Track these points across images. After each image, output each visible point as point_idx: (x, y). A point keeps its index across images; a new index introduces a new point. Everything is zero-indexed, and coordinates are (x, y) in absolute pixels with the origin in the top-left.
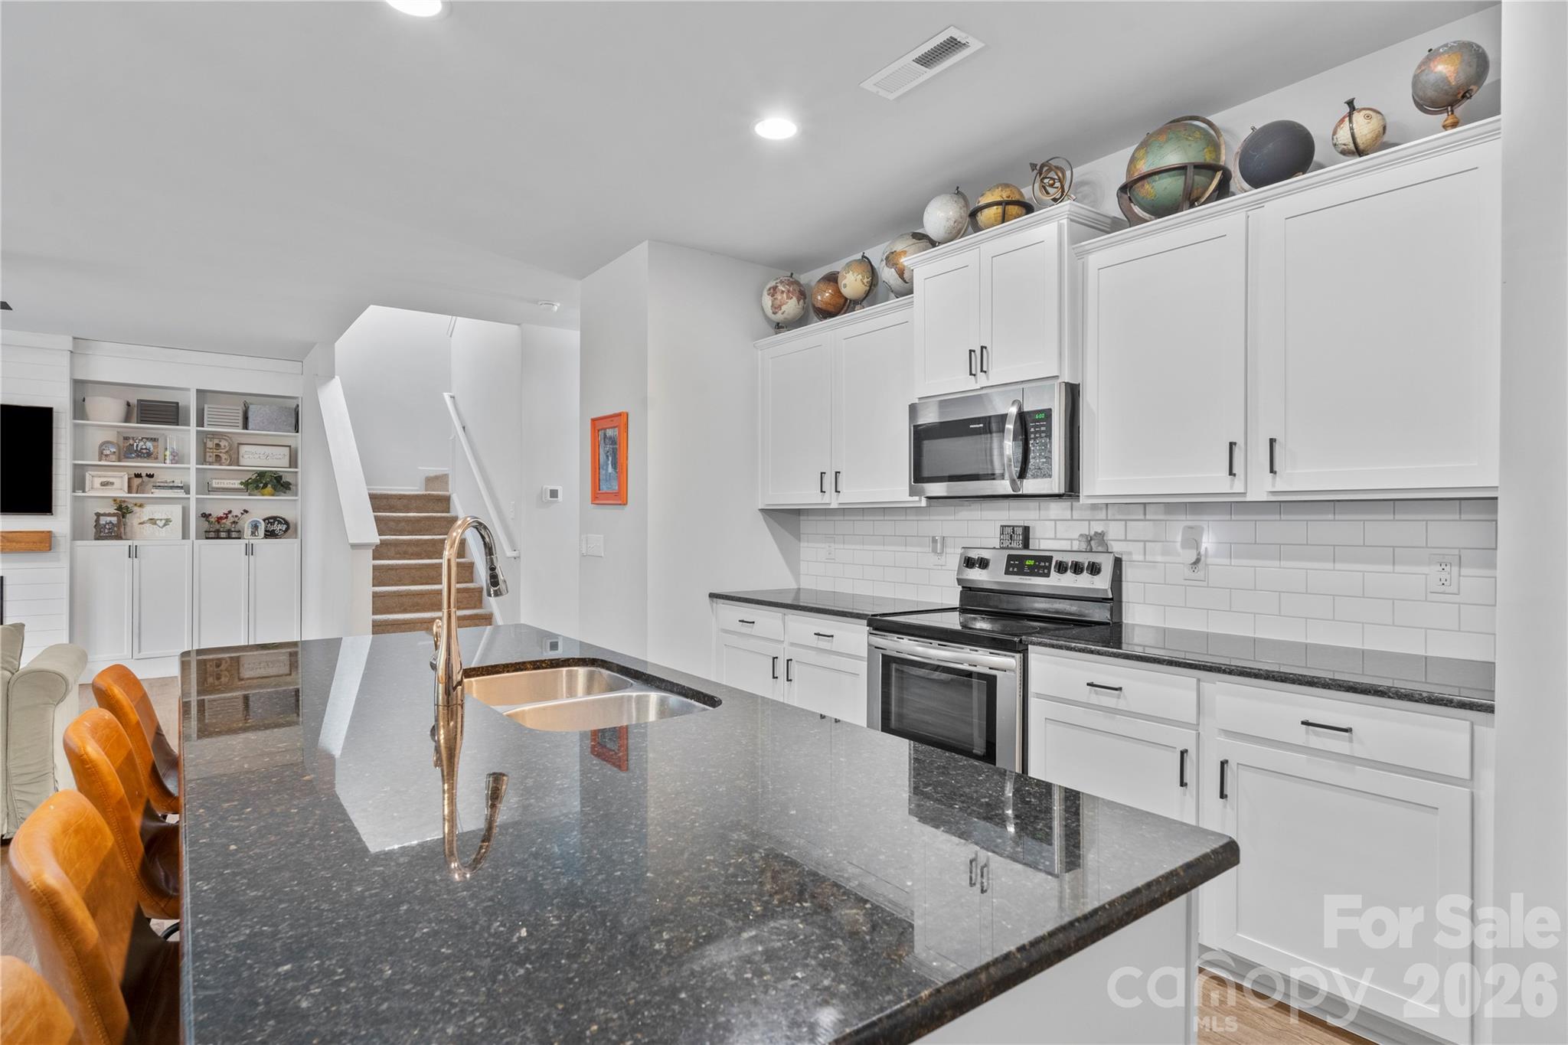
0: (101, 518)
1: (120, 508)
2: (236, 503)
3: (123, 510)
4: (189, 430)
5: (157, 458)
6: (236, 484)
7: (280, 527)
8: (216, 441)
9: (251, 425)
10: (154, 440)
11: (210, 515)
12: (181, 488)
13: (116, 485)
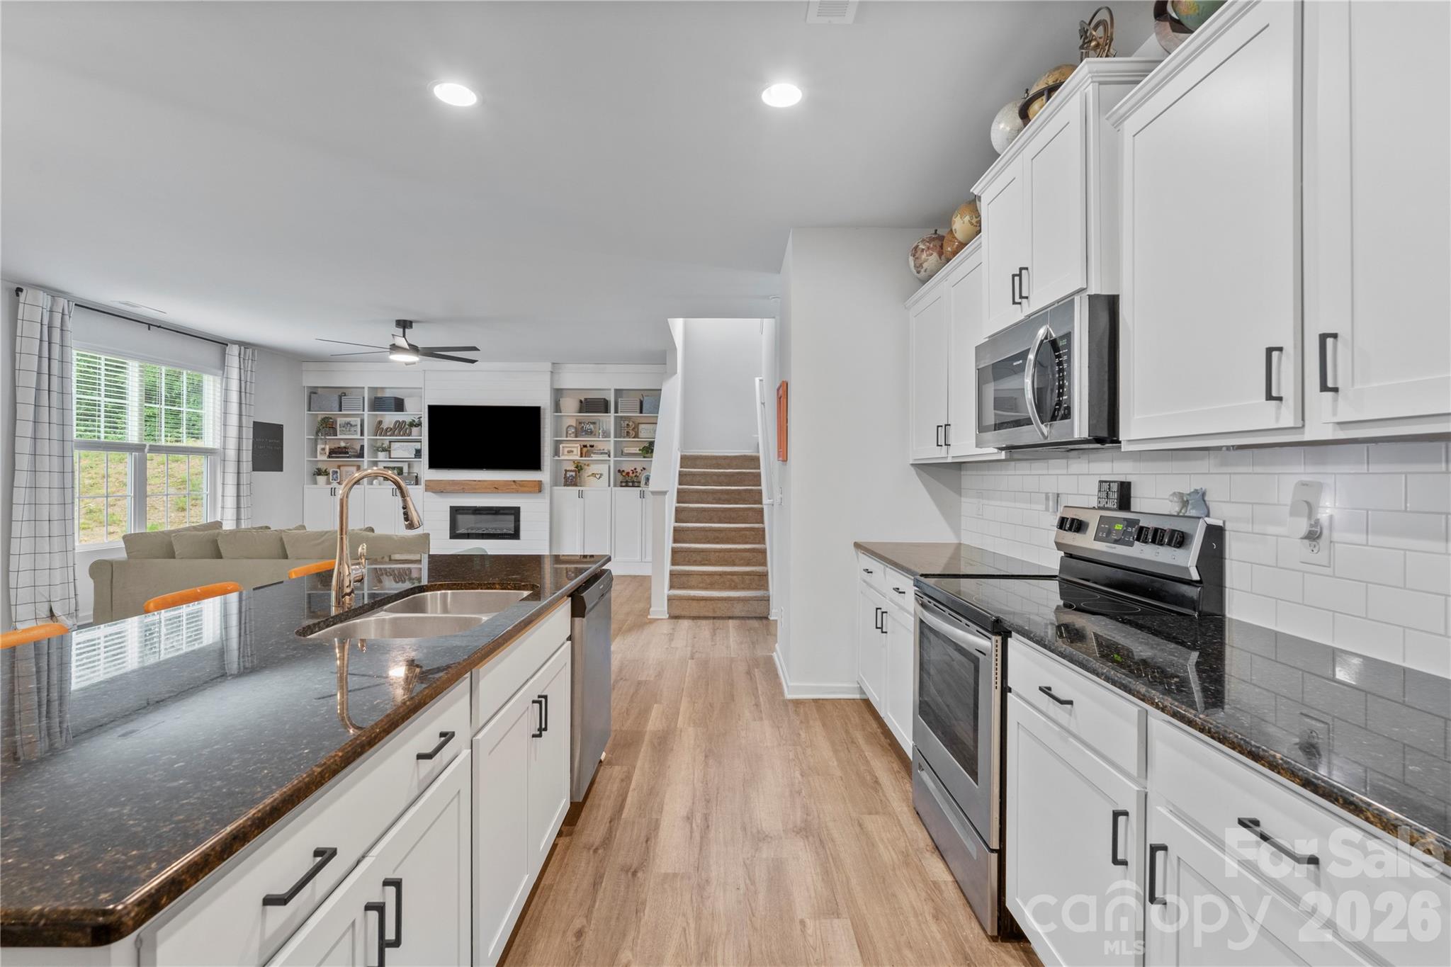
1: (577, 467)
3: (579, 468)
4: (610, 416)
5: (595, 435)
6: (636, 450)
8: (627, 422)
9: (644, 410)
10: (594, 423)
11: (623, 471)
12: (606, 453)
13: (575, 452)
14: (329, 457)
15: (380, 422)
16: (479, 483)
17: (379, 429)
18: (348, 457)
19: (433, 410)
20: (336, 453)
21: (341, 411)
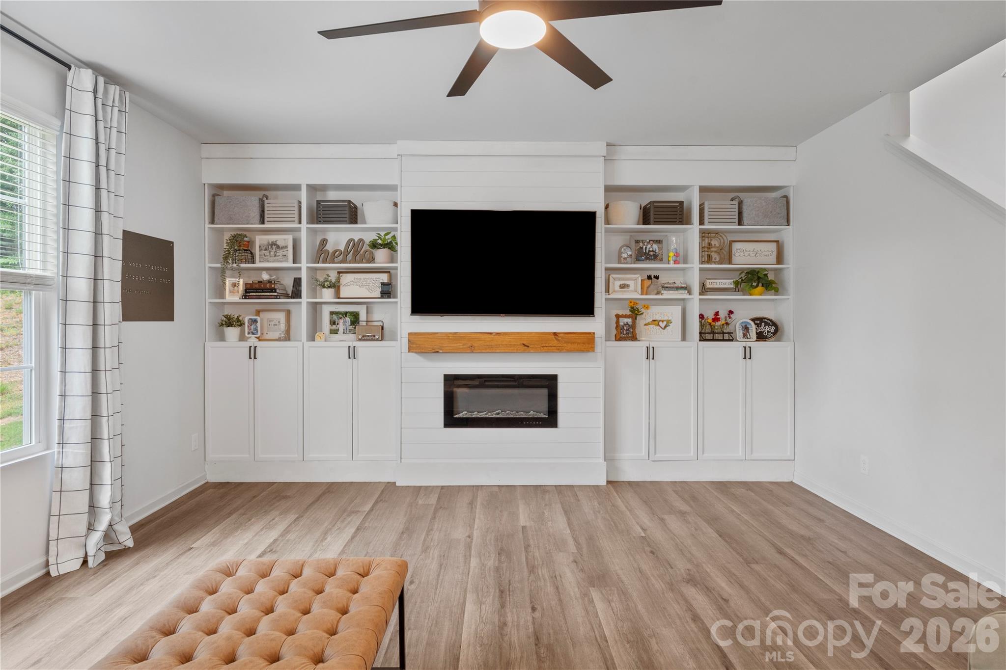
0: (621, 319)
1: (633, 310)
2: (721, 303)
3: (635, 312)
4: (690, 230)
5: (661, 260)
6: (728, 283)
7: (767, 329)
9: (745, 220)
10: (659, 242)
11: (706, 316)
12: (685, 288)
13: (632, 287)
14: (245, 296)
15: (324, 242)
16: (497, 337)
17: (321, 253)
18: (276, 297)
19: (418, 216)
20: (256, 290)
21: (263, 223)
